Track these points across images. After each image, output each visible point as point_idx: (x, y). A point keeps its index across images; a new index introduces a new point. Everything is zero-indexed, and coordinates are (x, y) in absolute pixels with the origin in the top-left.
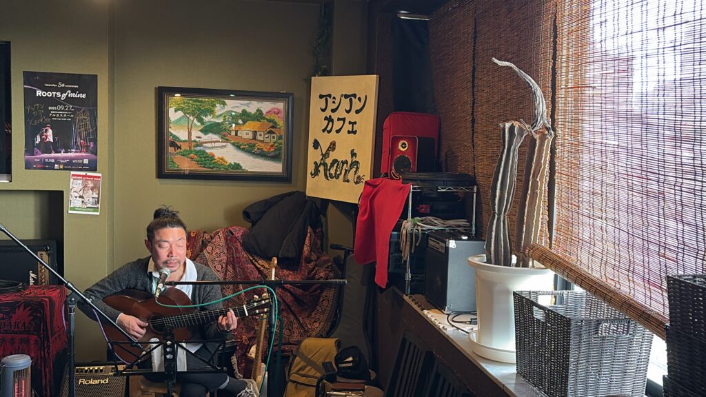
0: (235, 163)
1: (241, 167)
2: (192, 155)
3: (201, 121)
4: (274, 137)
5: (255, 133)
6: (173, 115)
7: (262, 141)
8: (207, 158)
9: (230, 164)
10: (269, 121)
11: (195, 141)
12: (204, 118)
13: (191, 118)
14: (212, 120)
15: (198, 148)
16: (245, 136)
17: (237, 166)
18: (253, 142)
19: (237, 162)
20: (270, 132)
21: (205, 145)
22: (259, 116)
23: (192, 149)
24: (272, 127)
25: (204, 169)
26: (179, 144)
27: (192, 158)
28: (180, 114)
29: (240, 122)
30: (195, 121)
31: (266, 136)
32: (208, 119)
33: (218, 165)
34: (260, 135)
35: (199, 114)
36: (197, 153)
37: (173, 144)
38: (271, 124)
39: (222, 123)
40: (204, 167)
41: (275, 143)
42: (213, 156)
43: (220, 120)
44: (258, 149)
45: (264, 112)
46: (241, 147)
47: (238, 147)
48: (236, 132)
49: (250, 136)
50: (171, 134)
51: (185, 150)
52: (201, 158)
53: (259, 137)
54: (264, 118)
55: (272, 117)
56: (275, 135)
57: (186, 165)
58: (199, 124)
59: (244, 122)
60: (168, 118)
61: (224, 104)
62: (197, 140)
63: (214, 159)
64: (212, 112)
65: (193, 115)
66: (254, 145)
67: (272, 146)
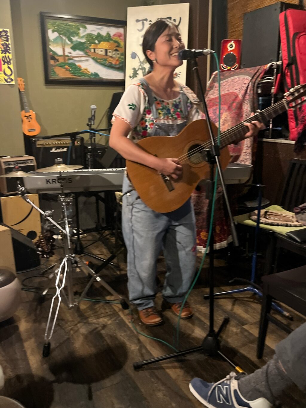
0: (95, 73)
1: (99, 75)
2: (66, 66)
3: (70, 40)
4: (118, 54)
5: (106, 51)
6: (52, 35)
7: (111, 57)
8: (76, 69)
9: (92, 73)
10: (116, 42)
11: (67, 56)
12: (72, 38)
13: (64, 38)
14: (79, 40)
15: (70, 61)
16: (100, 53)
17: (96, 75)
18: (105, 57)
19: (96, 72)
20: (116, 50)
21: (74, 59)
22: (108, 38)
23: (66, 61)
24: (117, 46)
25: (74, 77)
26: (57, 58)
27: (67, 69)
28: (56, 34)
29: (97, 42)
30: (67, 41)
31: (114, 53)
32: (75, 39)
33: (83, 74)
34: (110, 52)
35: (69, 34)
36: (70, 65)
37: (53, 58)
38: (116, 44)
39: (84, 43)
40: (75, 75)
41: (119, 58)
42: (80, 67)
43: (83, 40)
44: (109, 62)
45: (112, 35)
46: (98, 61)
47: (95, 60)
48: (94, 49)
49: (103, 53)
50: (52, 51)
51: (62, 63)
52: (72, 68)
53: (109, 54)
54: (111, 40)
55: (116, 38)
56: (119, 52)
57: (61, 73)
58: (69, 43)
59: (99, 42)
60: (48, 37)
61: (85, 28)
62: (69, 55)
63: (81, 70)
64: (78, 34)
65: (65, 36)
66: (106, 60)
67: (118, 60)
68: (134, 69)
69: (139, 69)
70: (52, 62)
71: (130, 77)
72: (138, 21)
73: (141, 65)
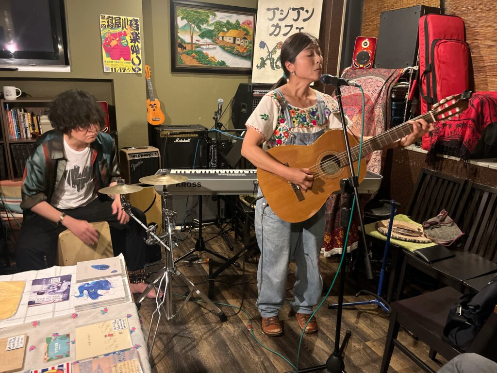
0: (222, 61)
1: (225, 64)
2: (194, 54)
3: (199, 28)
4: (246, 42)
5: (235, 38)
6: (181, 22)
7: (239, 45)
8: (202, 56)
9: (219, 61)
10: (244, 30)
11: (195, 44)
12: (201, 26)
13: (193, 25)
14: (207, 28)
15: (198, 49)
16: (229, 41)
17: (223, 63)
18: (234, 45)
20: (245, 38)
21: (202, 47)
22: (237, 26)
23: (194, 49)
24: (246, 34)
25: (201, 65)
26: (184, 45)
27: (193, 57)
28: (185, 22)
29: (225, 30)
30: (196, 28)
31: (242, 41)
32: (204, 26)
33: (210, 62)
34: (238, 40)
35: (198, 22)
36: (197, 52)
37: (181, 46)
38: (245, 32)
39: (213, 31)
40: (201, 63)
41: (247, 46)
42: (207, 55)
43: (212, 28)
44: (237, 51)
45: (241, 23)
46: (226, 49)
47: (223, 48)
48: (223, 37)
49: (232, 41)
50: (180, 38)
51: (189, 51)
52: (199, 56)
53: (237, 42)
54: (241, 27)
55: (246, 27)
56: (247, 41)
57: (187, 61)
58: (198, 30)
59: (228, 29)
60: (177, 25)
61: (215, 15)
62: (197, 43)
63: (208, 58)
64: (207, 22)
65: (194, 23)
66: (234, 48)
67: (245, 49)
68: (262, 59)
69: (267, 59)
70: (179, 50)
71: (258, 67)
72: (269, 10)
73: (269, 55)
